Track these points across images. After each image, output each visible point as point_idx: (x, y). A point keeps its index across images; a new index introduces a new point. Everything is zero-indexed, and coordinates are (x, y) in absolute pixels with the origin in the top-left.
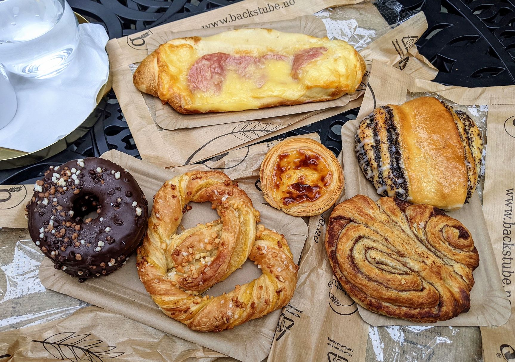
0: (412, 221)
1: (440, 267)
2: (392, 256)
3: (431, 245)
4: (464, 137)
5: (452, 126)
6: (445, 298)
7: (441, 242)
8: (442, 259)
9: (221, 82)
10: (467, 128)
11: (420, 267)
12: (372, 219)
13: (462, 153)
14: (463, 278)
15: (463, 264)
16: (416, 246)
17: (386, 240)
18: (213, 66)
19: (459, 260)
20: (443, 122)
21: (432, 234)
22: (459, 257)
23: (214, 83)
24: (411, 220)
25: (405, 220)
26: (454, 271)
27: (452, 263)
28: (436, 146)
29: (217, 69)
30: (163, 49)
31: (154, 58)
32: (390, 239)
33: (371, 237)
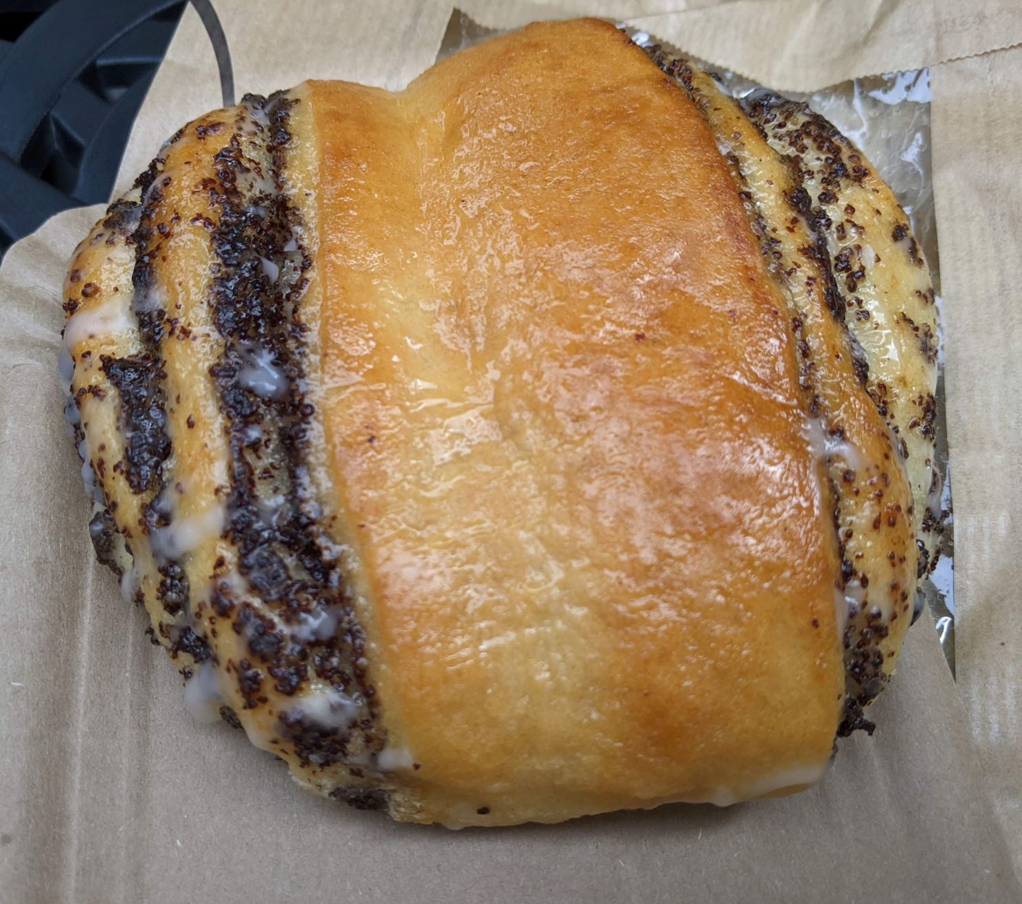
4: (790, 245)
5: (697, 171)
10: (813, 188)
13: (781, 367)
20: (629, 149)
28: (576, 327)
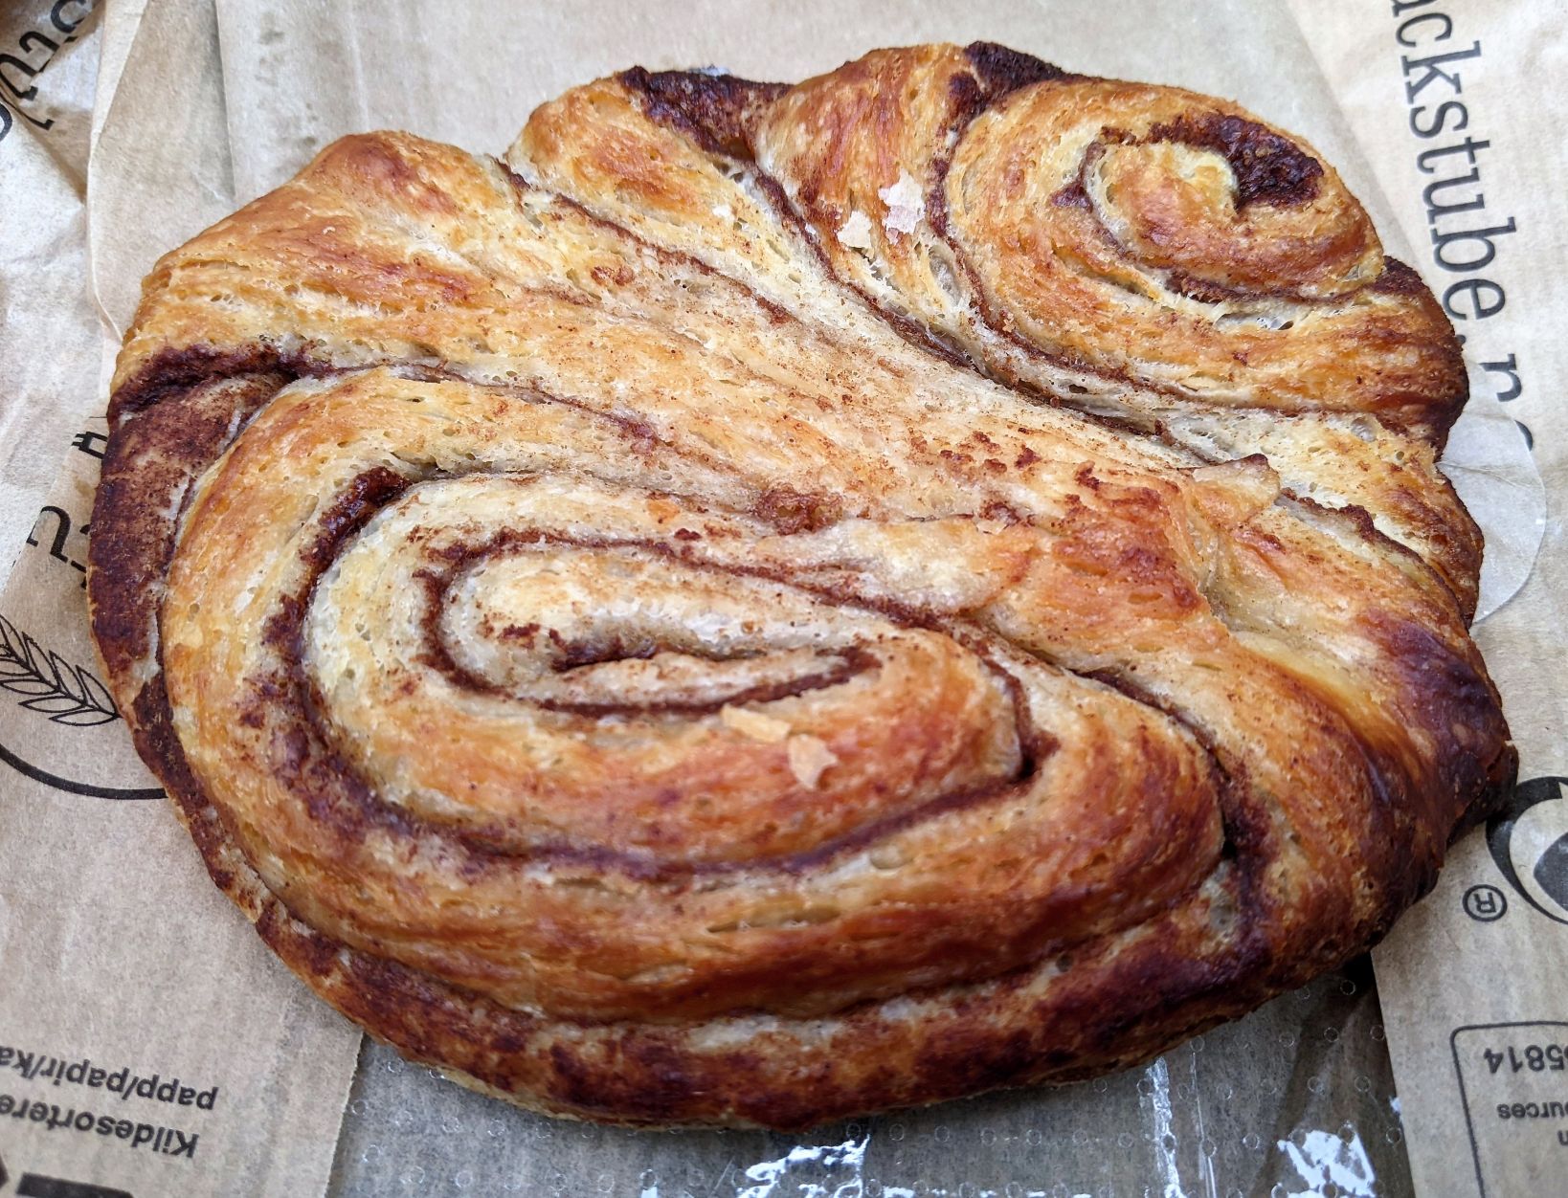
0: (824, 201)
1: (1149, 499)
2: (705, 549)
3: (1032, 350)
6: (1267, 771)
7: (1104, 290)
8: (1159, 432)
11: (975, 560)
12: (457, 289)
14: (1382, 524)
15: (1339, 411)
16: (913, 404)
17: (633, 429)
19: (1300, 390)
21: (1006, 249)
22: (1287, 368)
24: (809, 196)
25: (766, 219)
26: (1289, 495)
27: (1253, 433)
32: (660, 418)
33: (493, 453)
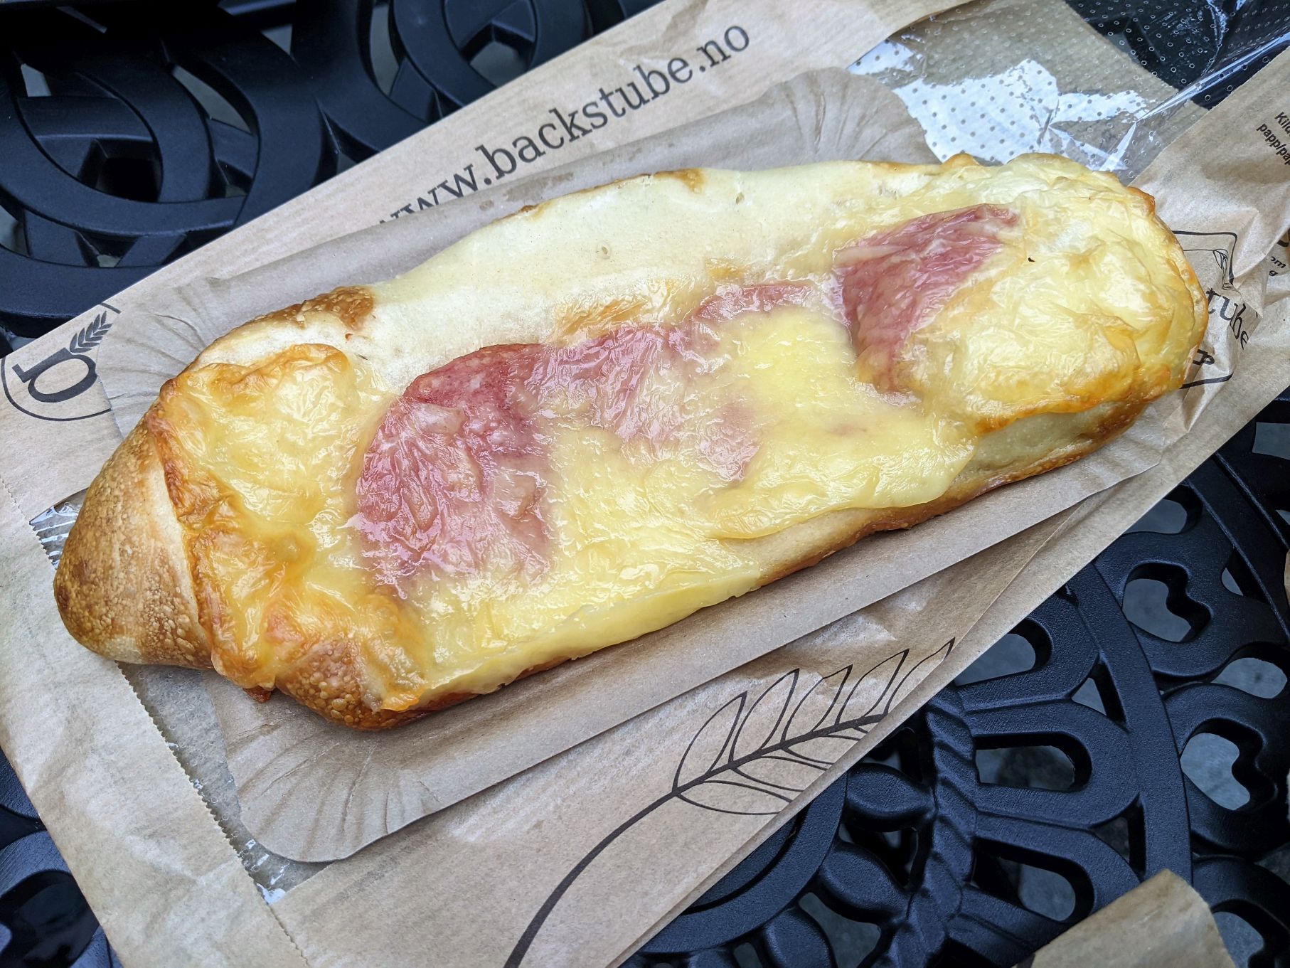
9: (535, 496)
18: (476, 426)
23: (502, 515)
29: (496, 436)
30: (184, 405)
31: (143, 469)
